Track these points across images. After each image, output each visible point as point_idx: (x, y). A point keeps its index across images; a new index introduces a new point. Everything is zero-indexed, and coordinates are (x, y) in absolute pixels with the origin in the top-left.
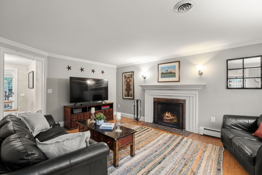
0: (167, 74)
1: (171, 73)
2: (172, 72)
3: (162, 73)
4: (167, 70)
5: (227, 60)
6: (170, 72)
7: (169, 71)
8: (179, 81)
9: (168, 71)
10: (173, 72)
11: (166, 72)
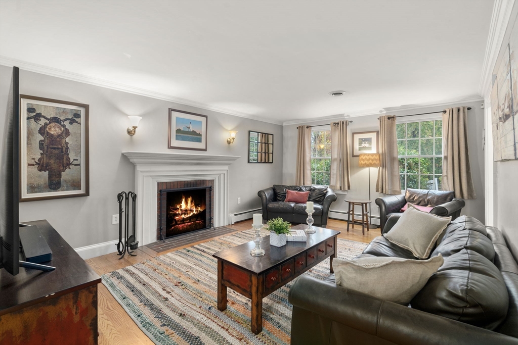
0: (188, 134)
1: (194, 133)
2: (196, 132)
3: (178, 131)
4: (188, 126)
5: (250, 131)
6: (193, 131)
7: (191, 129)
8: (205, 150)
9: (189, 128)
10: (198, 133)
11: (187, 130)
